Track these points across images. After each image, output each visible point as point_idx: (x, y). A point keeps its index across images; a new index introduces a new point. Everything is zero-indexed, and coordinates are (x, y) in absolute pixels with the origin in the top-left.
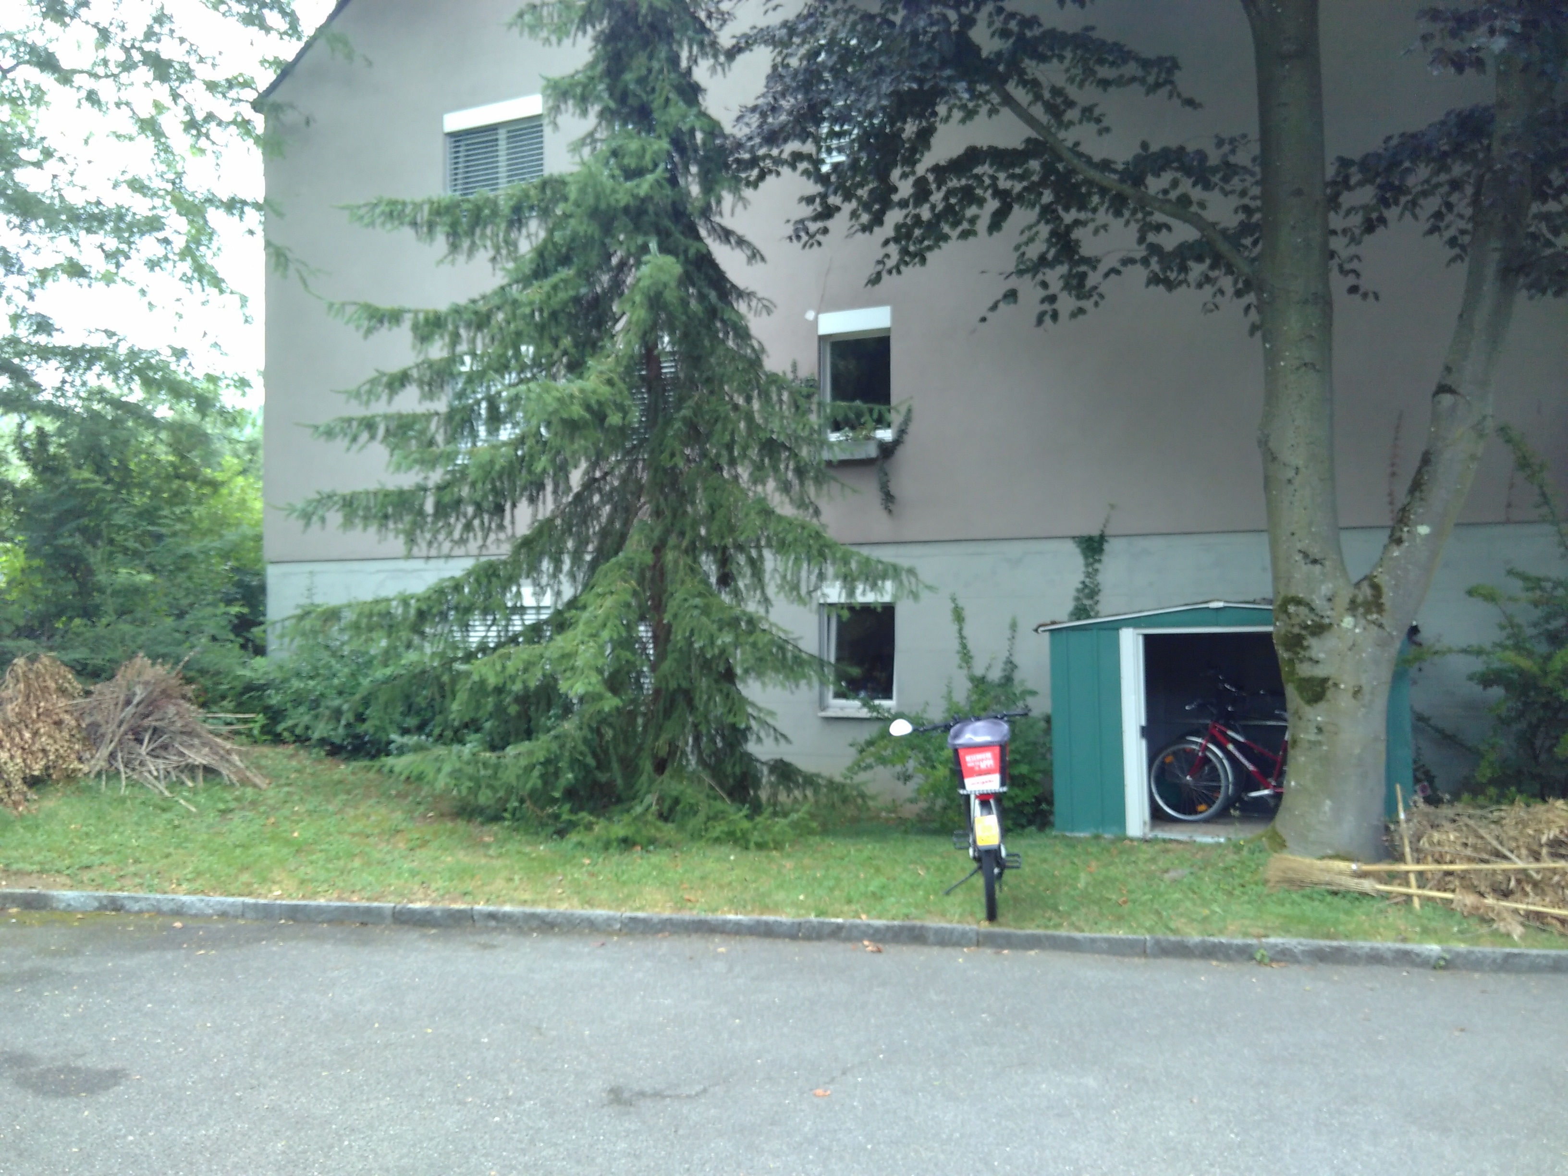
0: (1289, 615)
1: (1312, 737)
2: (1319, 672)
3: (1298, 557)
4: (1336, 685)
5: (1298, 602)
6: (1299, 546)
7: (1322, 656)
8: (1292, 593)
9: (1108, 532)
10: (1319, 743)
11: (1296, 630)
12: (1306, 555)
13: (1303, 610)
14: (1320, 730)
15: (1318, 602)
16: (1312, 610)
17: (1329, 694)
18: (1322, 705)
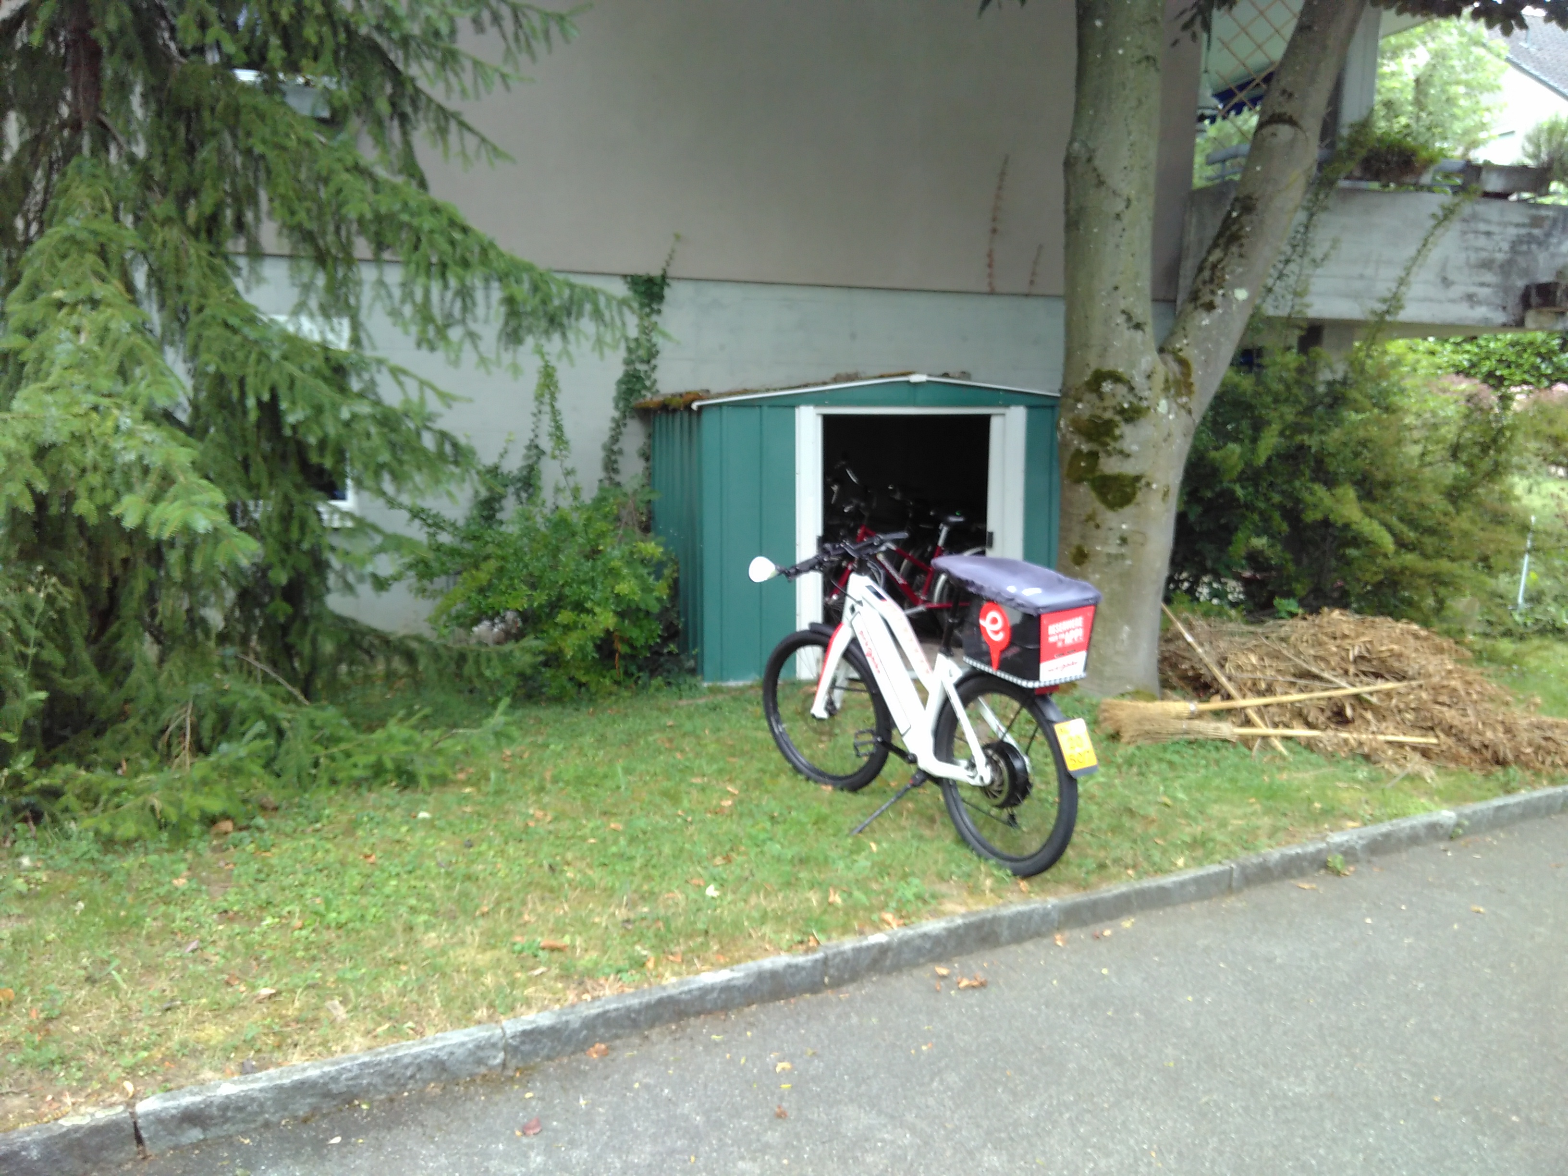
0: (1101, 396)
1: (1113, 549)
2: (1129, 468)
3: (1121, 319)
4: (1148, 485)
5: (1117, 378)
6: (1123, 304)
7: (1135, 448)
8: (1109, 365)
9: (671, 272)
10: (1123, 557)
11: (1108, 415)
12: (1129, 318)
13: (1122, 389)
14: (1124, 541)
15: (1138, 380)
16: (1132, 389)
17: (1139, 496)
18: (1129, 510)
